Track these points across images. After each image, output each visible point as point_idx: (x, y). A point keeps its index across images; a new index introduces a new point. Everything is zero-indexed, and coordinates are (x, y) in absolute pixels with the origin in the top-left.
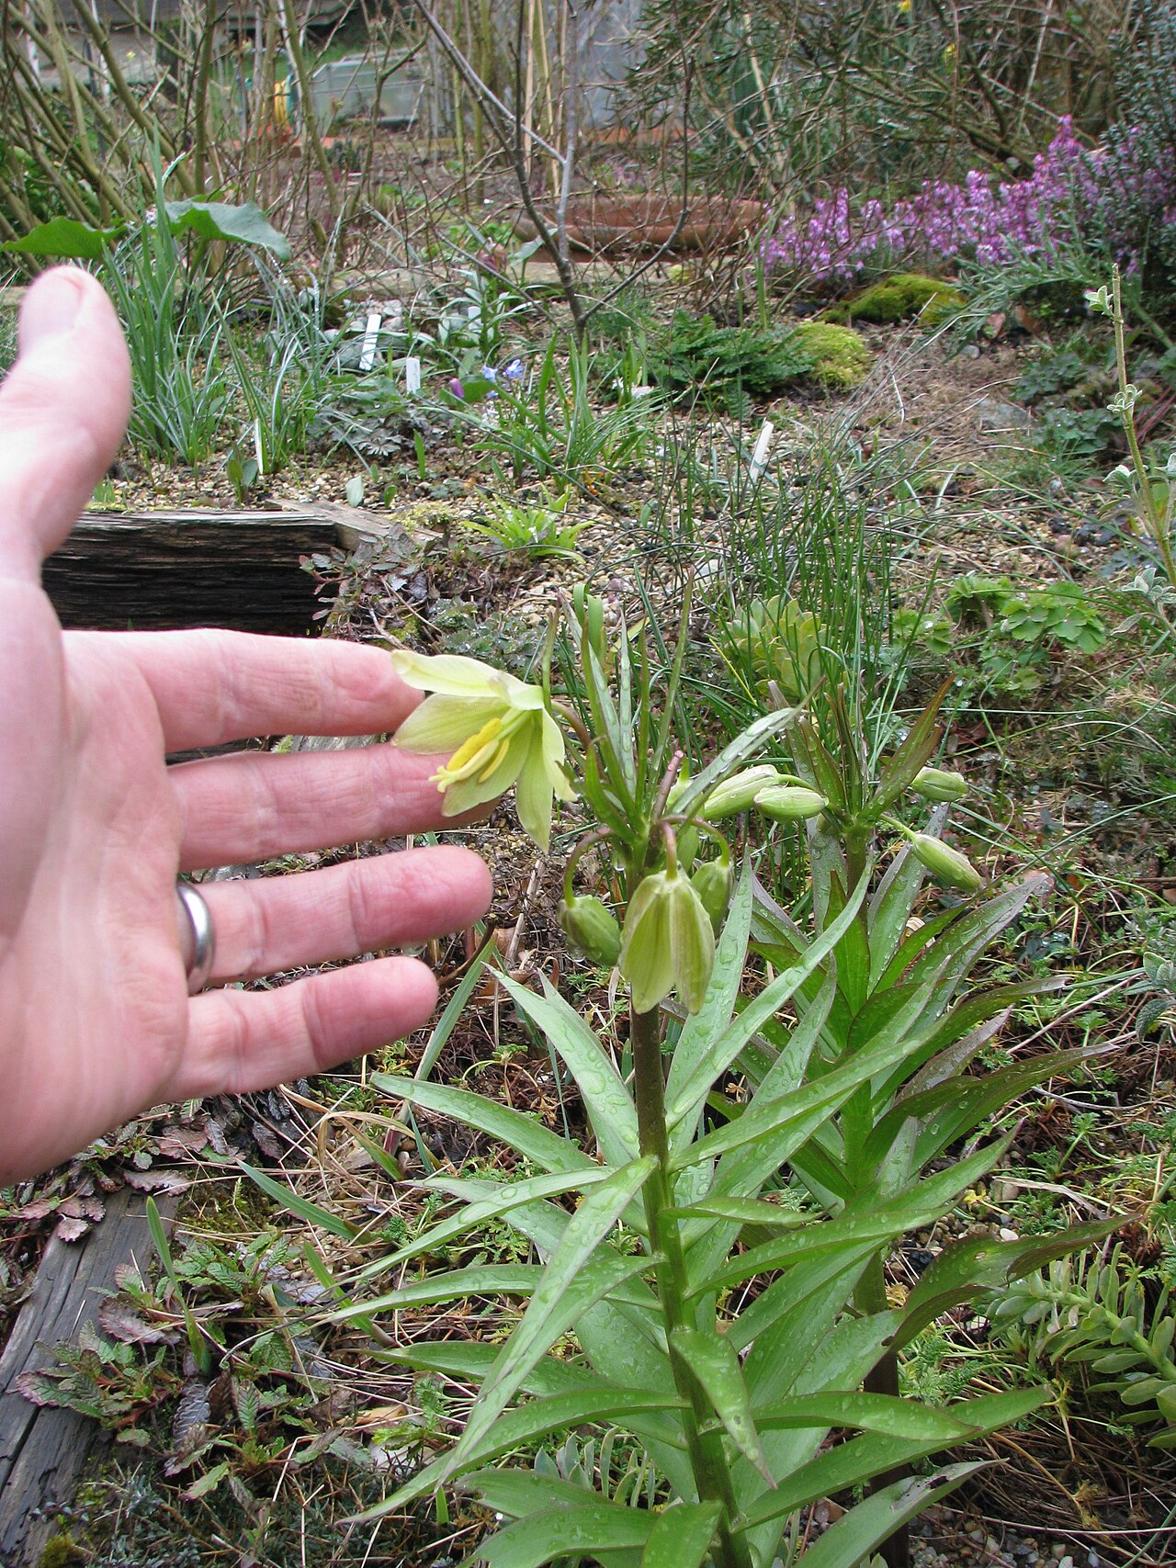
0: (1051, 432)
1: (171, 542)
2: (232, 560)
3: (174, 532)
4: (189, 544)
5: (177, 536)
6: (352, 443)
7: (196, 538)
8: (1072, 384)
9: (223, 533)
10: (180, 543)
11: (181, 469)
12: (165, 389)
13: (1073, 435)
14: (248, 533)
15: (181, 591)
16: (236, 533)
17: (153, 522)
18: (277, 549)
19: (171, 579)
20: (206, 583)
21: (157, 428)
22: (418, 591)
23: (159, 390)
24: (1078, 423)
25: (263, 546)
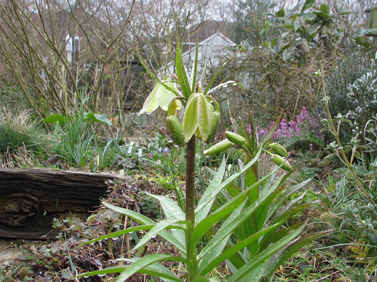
0: (302, 173)
1: (72, 178)
2: (87, 185)
3: (73, 176)
4: (76, 179)
5: (73, 177)
6: (123, 165)
7: (78, 178)
8: (308, 162)
9: (86, 177)
10: (74, 179)
11: (77, 168)
12: (76, 149)
13: (308, 173)
14: (92, 178)
15: (73, 192)
16: (89, 177)
17: (68, 173)
18: (99, 182)
19: (70, 189)
20: (79, 190)
21: (73, 158)
22: (136, 188)
23: (75, 149)
24: (310, 171)
25: (96, 181)
